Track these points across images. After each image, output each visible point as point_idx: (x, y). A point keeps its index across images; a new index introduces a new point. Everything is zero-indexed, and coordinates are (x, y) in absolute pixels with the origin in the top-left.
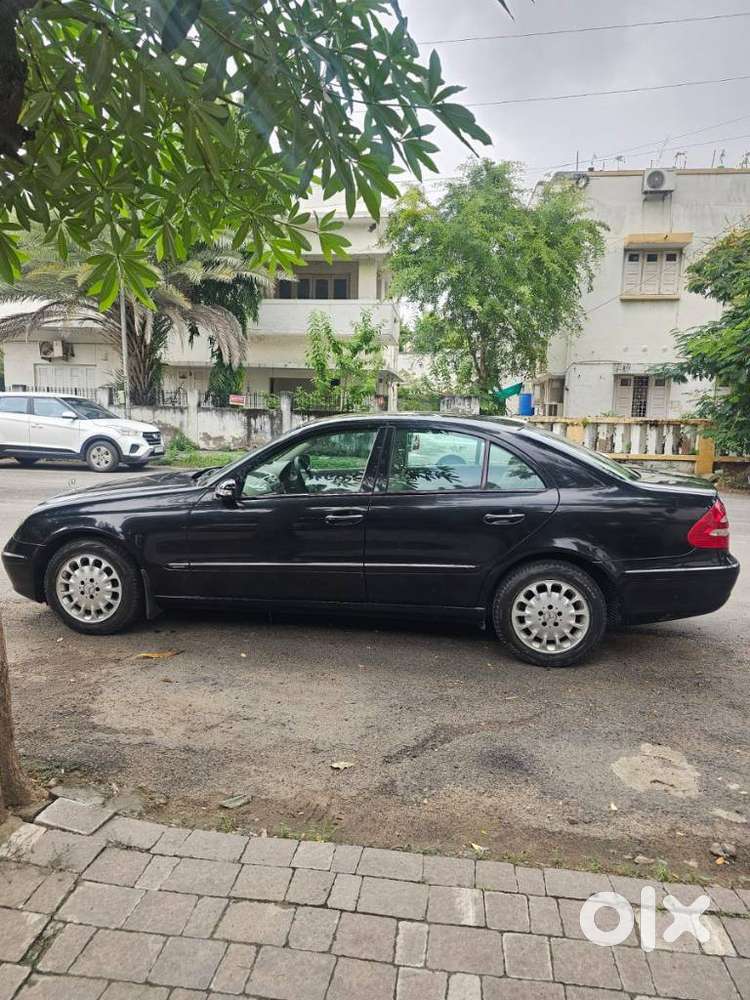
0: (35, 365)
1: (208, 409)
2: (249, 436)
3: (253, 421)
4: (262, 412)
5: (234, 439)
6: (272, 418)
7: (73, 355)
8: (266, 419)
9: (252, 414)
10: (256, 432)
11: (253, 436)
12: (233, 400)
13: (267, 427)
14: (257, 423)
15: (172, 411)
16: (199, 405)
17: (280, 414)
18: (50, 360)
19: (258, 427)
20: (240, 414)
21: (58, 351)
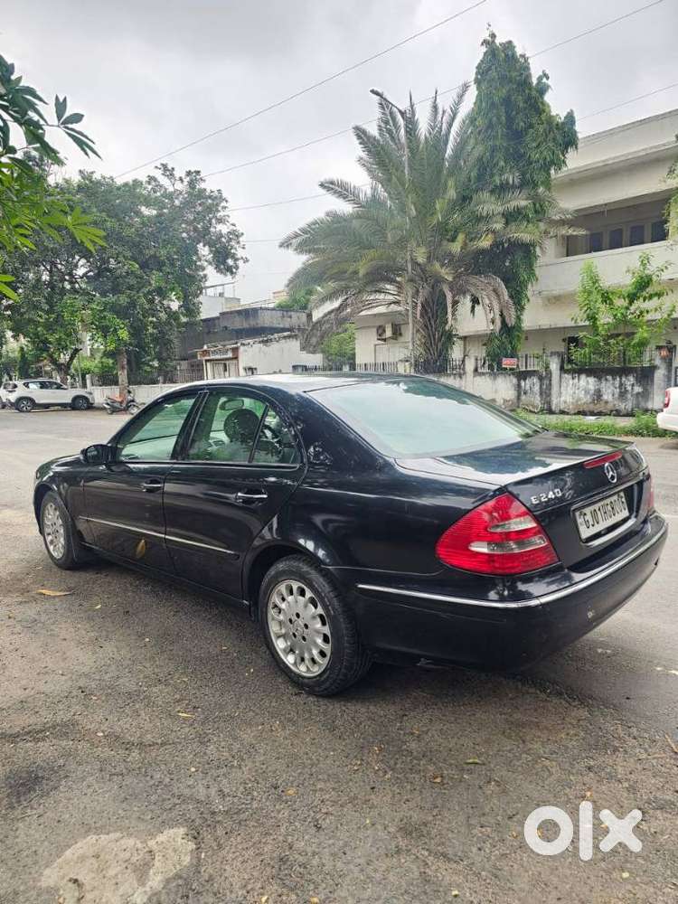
0: (375, 345)
1: (483, 374)
2: (519, 397)
3: (523, 383)
4: (533, 373)
5: (505, 401)
6: (541, 379)
7: (401, 334)
8: (535, 380)
9: (522, 376)
10: (525, 393)
11: (523, 397)
12: (507, 363)
13: (537, 388)
14: (526, 384)
15: (452, 377)
16: (476, 370)
17: (549, 374)
18: (385, 340)
19: (528, 387)
20: (512, 376)
21: (389, 333)
